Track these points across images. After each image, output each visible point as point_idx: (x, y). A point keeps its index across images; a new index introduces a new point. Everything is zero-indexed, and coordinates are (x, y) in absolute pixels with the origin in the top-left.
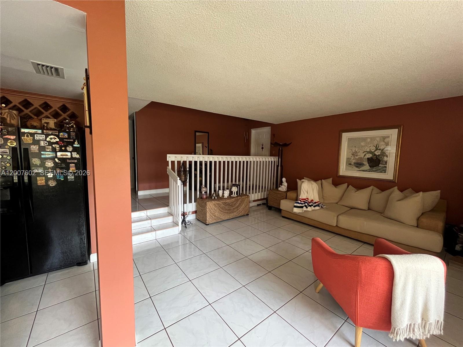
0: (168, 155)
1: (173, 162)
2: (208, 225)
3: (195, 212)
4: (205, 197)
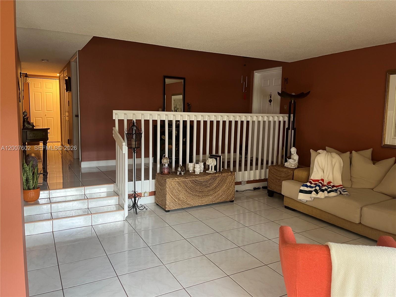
0: (114, 112)
1: (121, 122)
2: (168, 211)
3: (153, 193)
4: (166, 171)
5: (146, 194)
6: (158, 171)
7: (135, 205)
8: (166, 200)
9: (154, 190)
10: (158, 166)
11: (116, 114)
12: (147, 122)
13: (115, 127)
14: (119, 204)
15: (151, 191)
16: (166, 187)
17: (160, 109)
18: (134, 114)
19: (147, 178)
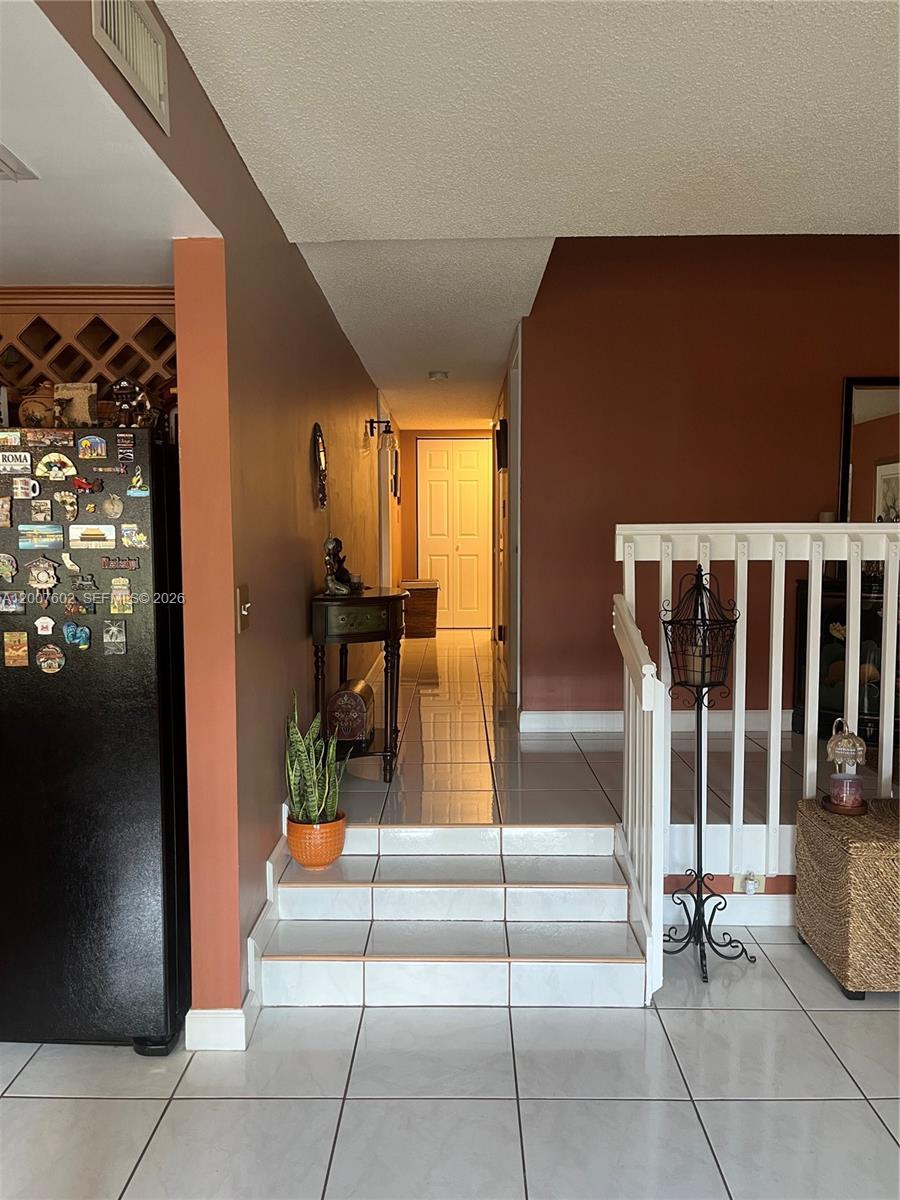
0: (618, 526)
1: (647, 572)
2: (859, 996)
3: (789, 886)
4: (847, 796)
5: (751, 886)
6: (810, 788)
7: (698, 929)
8: (847, 942)
9: (788, 873)
10: (811, 766)
11: (628, 539)
12: (760, 571)
13: (621, 591)
14: (628, 922)
15: (773, 872)
16: (848, 880)
17: (827, 515)
18: (703, 539)
19: (756, 812)
